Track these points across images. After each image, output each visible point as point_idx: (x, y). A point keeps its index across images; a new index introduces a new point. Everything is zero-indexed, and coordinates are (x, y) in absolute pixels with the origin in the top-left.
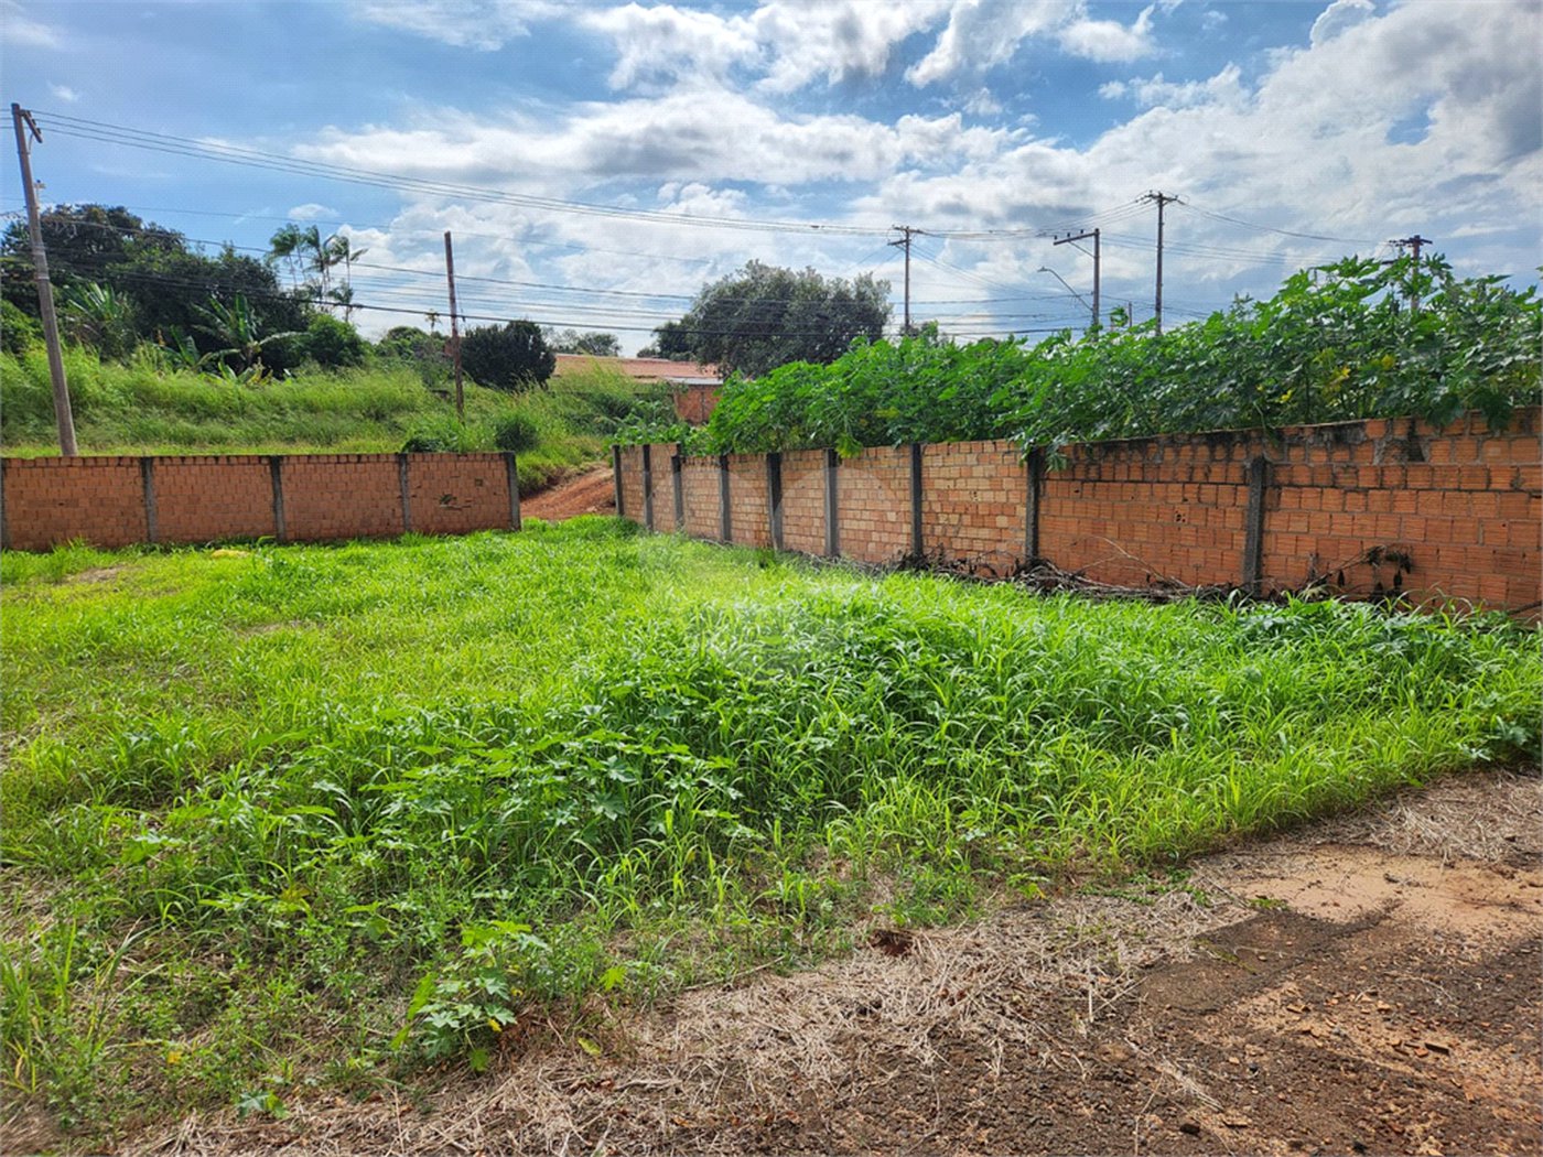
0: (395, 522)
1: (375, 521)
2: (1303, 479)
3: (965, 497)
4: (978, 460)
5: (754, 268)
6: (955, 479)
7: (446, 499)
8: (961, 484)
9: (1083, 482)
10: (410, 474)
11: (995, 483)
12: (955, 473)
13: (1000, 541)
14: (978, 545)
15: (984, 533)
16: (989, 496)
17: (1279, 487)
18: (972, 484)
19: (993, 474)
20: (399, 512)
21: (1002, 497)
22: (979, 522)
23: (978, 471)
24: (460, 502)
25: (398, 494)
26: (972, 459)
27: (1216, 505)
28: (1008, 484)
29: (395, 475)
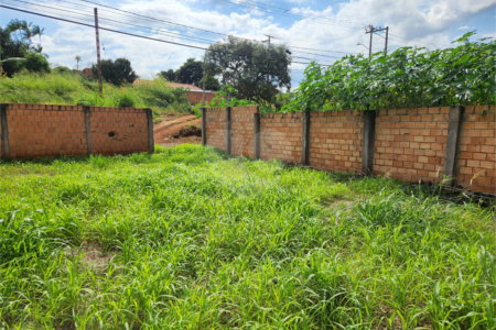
0: (82, 147)
1: (69, 146)
5: (232, 39)
7: (112, 134)
10: (92, 119)
20: (84, 141)
24: (121, 136)
25: (84, 130)
29: (82, 119)
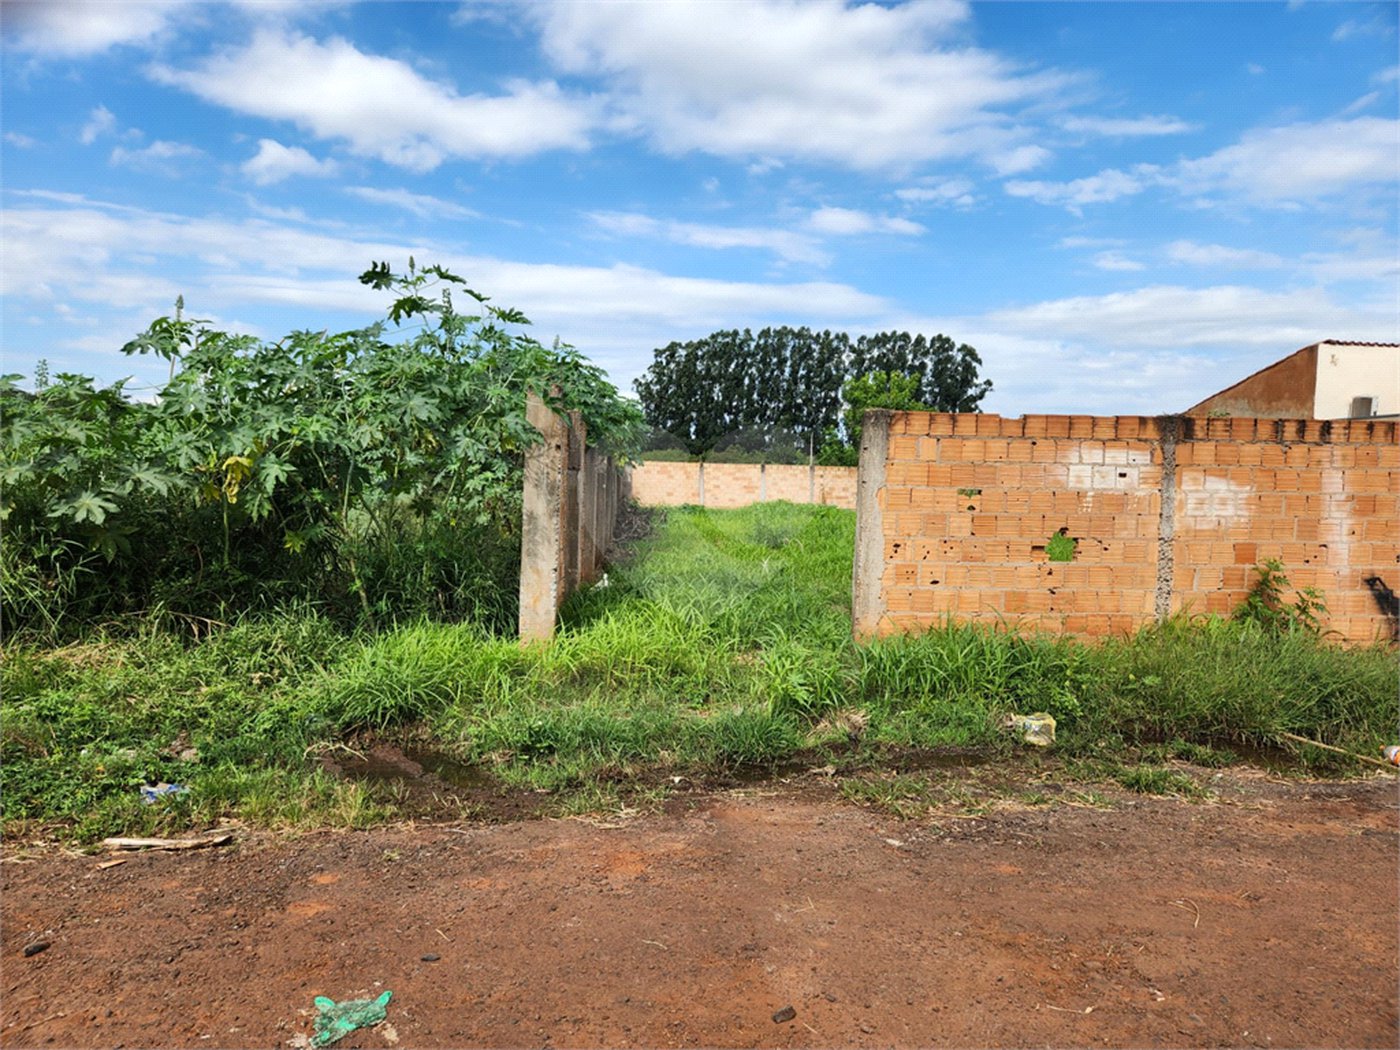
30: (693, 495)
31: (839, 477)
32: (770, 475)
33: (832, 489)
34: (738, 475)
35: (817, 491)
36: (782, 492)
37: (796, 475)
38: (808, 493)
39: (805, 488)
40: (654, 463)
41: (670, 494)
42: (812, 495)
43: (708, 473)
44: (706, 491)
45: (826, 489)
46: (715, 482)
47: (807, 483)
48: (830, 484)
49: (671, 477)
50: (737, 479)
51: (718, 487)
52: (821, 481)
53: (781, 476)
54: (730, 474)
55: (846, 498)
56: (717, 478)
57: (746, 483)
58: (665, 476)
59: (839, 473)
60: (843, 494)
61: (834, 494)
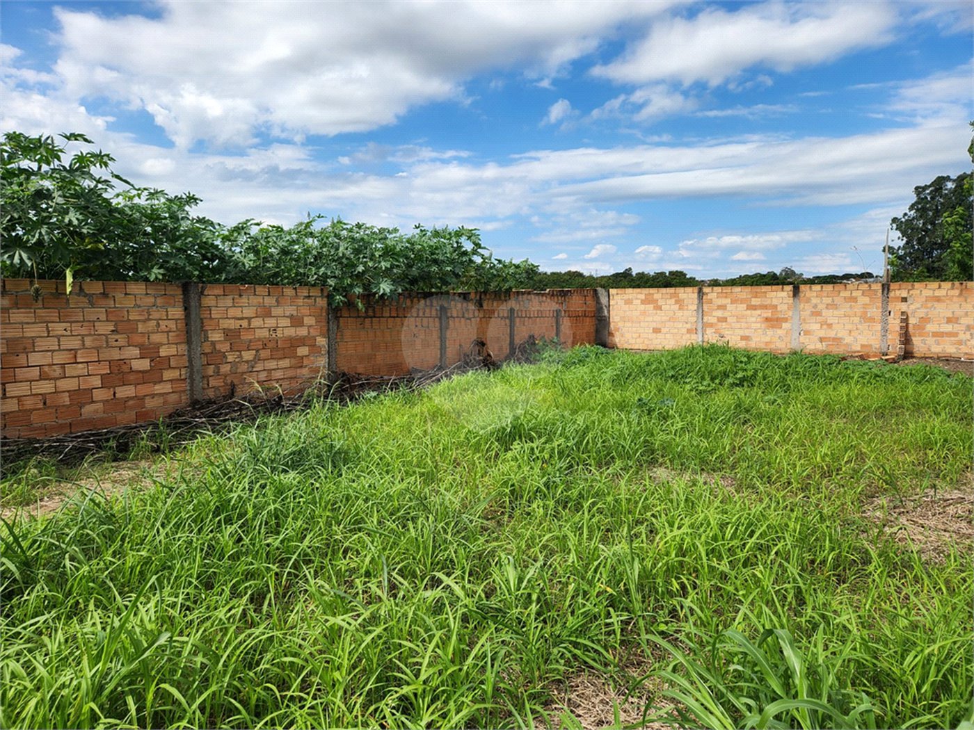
2: (455, 315)
3: (263, 334)
4: (277, 301)
6: (249, 319)
8: (256, 323)
9: (365, 318)
11: (297, 321)
12: (248, 312)
13: (301, 367)
14: (278, 374)
15: (285, 363)
16: (291, 332)
17: (448, 318)
18: (271, 322)
19: (295, 313)
21: (303, 332)
22: (280, 354)
23: (275, 311)
26: (270, 301)
27: (428, 327)
28: (308, 321)
30: (689, 331)
31: (938, 299)
32: (808, 300)
33: (925, 320)
34: (755, 302)
35: (895, 323)
36: (830, 326)
37: (855, 299)
38: (879, 327)
39: (872, 319)
40: (638, 290)
41: (657, 331)
42: (885, 330)
43: (710, 301)
44: (705, 326)
45: (912, 321)
46: (719, 313)
47: (875, 311)
48: (922, 313)
49: (659, 308)
50: (754, 308)
51: (724, 320)
52: (904, 307)
53: (829, 300)
54: (742, 301)
55: (956, 335)
56: (723, 307)
57: (768, 314)
58: (651, 306)
59: (938, 293)
60: (948, 328)
61: (930, 328)
